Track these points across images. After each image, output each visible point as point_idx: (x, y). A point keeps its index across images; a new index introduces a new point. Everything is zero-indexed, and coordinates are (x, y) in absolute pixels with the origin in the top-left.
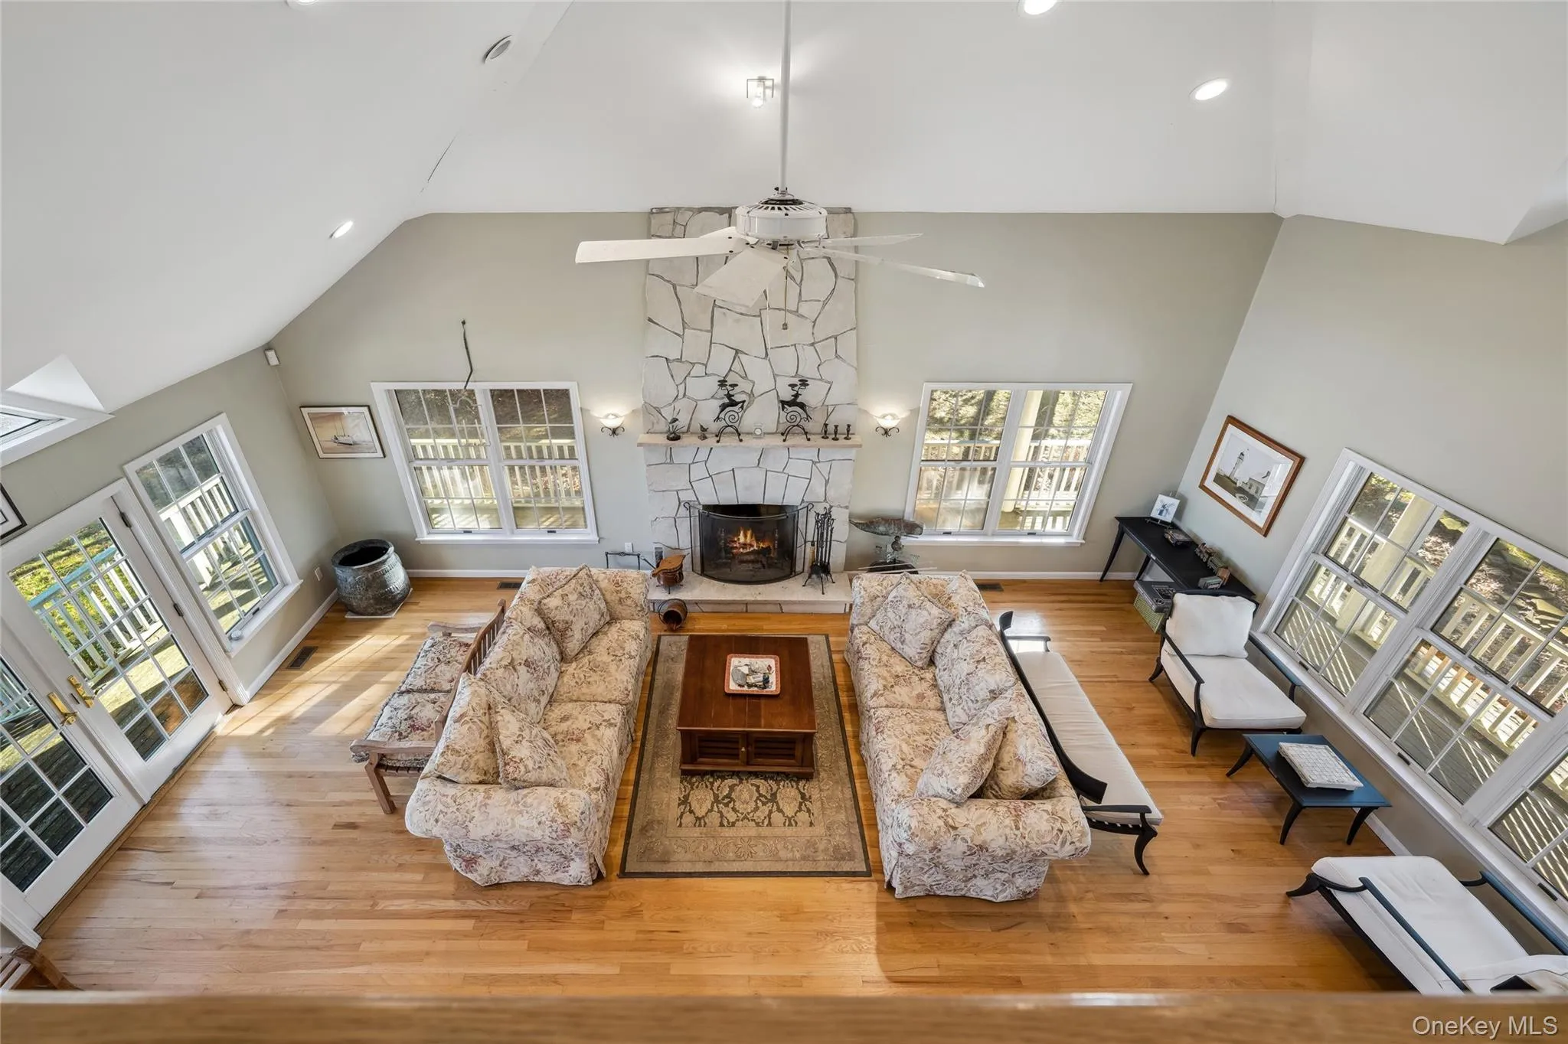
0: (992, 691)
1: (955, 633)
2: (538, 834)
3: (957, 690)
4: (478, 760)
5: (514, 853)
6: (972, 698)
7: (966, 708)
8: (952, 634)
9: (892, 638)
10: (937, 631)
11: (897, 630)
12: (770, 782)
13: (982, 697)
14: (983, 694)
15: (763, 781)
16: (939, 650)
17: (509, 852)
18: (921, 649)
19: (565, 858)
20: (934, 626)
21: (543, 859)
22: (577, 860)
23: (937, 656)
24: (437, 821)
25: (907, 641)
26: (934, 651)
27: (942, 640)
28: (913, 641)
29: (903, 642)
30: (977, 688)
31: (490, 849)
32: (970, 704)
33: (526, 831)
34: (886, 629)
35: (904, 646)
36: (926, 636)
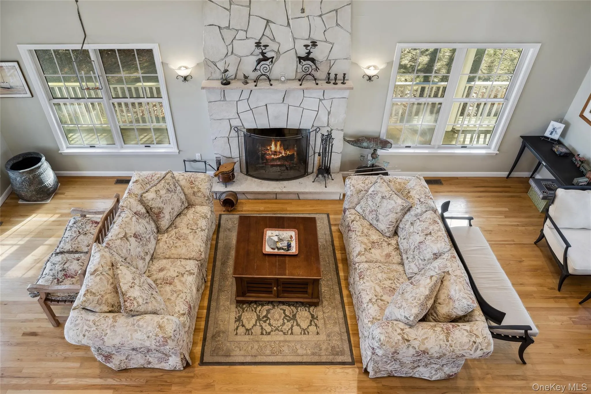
0: (435, 254)
1: (412, 215)
2: (147, 344)
3: (412, 253)
4: (107, 298)
5: (134, 352)
6: (422, 258)
7: (417, 264)
8: (410, 216)
9: (370, 218)
10: (400, 214)
11: (374, 213)
12: (292, 307)
13: (428, 257)
14: (429, 255)
15: (287, 307)
16: (401, 226)
17: (131, 352)
18: (389, 225)
19: (166, 355)
20: (398, 211)
21: (153, 356)
22: (173, 356)
23: (400, 230)
24: (84, 336)
25: (380, 220)
26: (398, 227)
27: (403, 220)
28: (384, 220)
29: (377, 221)
30: (425, 252)
31: (119, 350)
32: (420, 261)
33: (140, 342)
34: (367, 212)
35: (378, 223)
36: (392, 217)
